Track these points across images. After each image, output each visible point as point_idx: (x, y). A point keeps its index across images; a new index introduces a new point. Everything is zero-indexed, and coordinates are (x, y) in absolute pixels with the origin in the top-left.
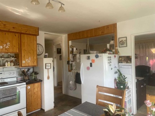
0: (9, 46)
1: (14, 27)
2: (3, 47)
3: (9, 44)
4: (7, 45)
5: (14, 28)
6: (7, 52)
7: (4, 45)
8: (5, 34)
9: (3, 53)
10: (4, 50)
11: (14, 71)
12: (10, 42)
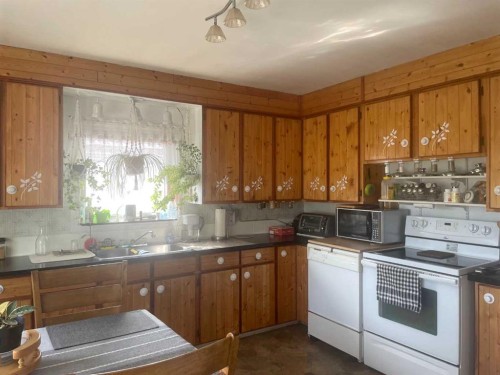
0: (447, 135)
1: (461, 68)
2: (430, 139)
3: (447, 126)
4: (440, 130)
5: (461, 65)
6: (441, 153)
7: (434, 132)
8: (437, 96)
9: (433, 160)
10: (432, 150)
11: (488, 224)
12: (449, 118)
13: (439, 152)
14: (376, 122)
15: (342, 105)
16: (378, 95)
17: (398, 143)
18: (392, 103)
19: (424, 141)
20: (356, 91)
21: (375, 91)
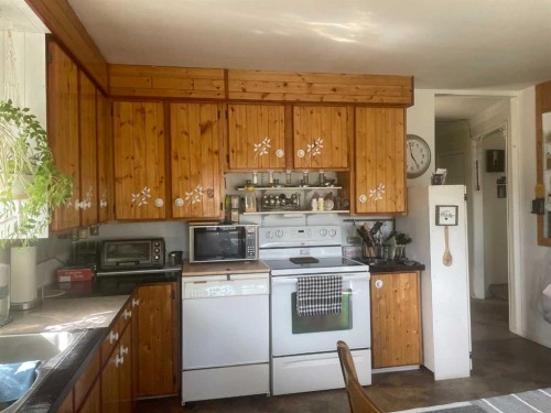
0: (321, 150)
1: (335, 86)
2: (306, 152)
3: (321, 142)
5: (334, 90)
6: (316, 166)
7: (309, 146)
8: (311, 113)
9: (306, 172)
10: (308, 163)
11: (334, 228)
12: (323, 135)
13: (314, 165)
14: (244, 126)
15: (193, 96)
16: (246, 96)
17: (272, 152)
18: (264, 109)
19: (301, 153)
20: (216, 83)
21: (244, 90)
